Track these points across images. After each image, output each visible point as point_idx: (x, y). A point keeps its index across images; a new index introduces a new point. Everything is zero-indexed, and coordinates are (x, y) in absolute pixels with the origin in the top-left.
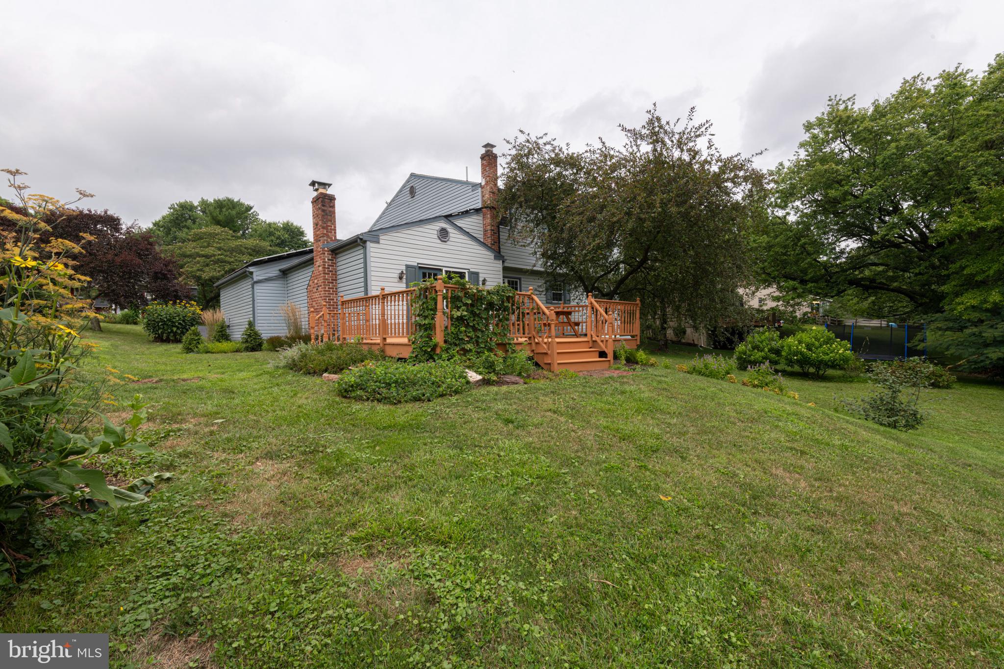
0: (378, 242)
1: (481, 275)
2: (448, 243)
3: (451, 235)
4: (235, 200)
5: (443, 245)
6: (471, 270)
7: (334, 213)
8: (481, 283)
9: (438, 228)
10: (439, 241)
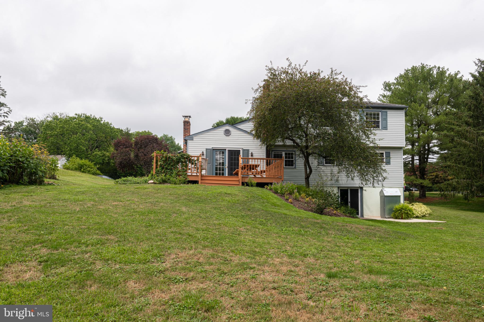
0: (193, 140)
1: (250, 151)
2: (230, 136)
3: (232, 132)
4: (236, 117)
5: (227, 138)
6: (244, 148)
7: (190, 128)
8: (250, 155)
9: (224, 130)
10: (225, 136)
